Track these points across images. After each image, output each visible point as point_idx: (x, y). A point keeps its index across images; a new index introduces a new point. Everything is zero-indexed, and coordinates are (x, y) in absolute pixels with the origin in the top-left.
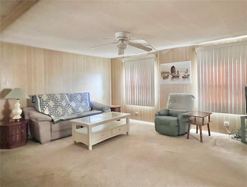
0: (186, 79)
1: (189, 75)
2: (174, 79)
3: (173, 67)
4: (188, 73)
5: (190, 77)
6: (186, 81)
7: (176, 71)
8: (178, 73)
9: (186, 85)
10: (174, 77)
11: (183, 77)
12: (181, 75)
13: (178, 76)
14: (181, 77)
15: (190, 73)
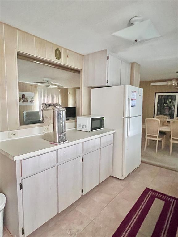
0: (32, 103)
1: (33, 101)
2: (25, 102)
3: (24, 94)
4: (33, 100)
5: (34, 101)
6: (32, 104)
7: (26, 97)
8: (27, 99)
9: (32, 106)
10: (24, 101)
11: (30, 101)
12: (29, 100)
13: (27, 101)
14: (29, 101)
15: (34, 99)
